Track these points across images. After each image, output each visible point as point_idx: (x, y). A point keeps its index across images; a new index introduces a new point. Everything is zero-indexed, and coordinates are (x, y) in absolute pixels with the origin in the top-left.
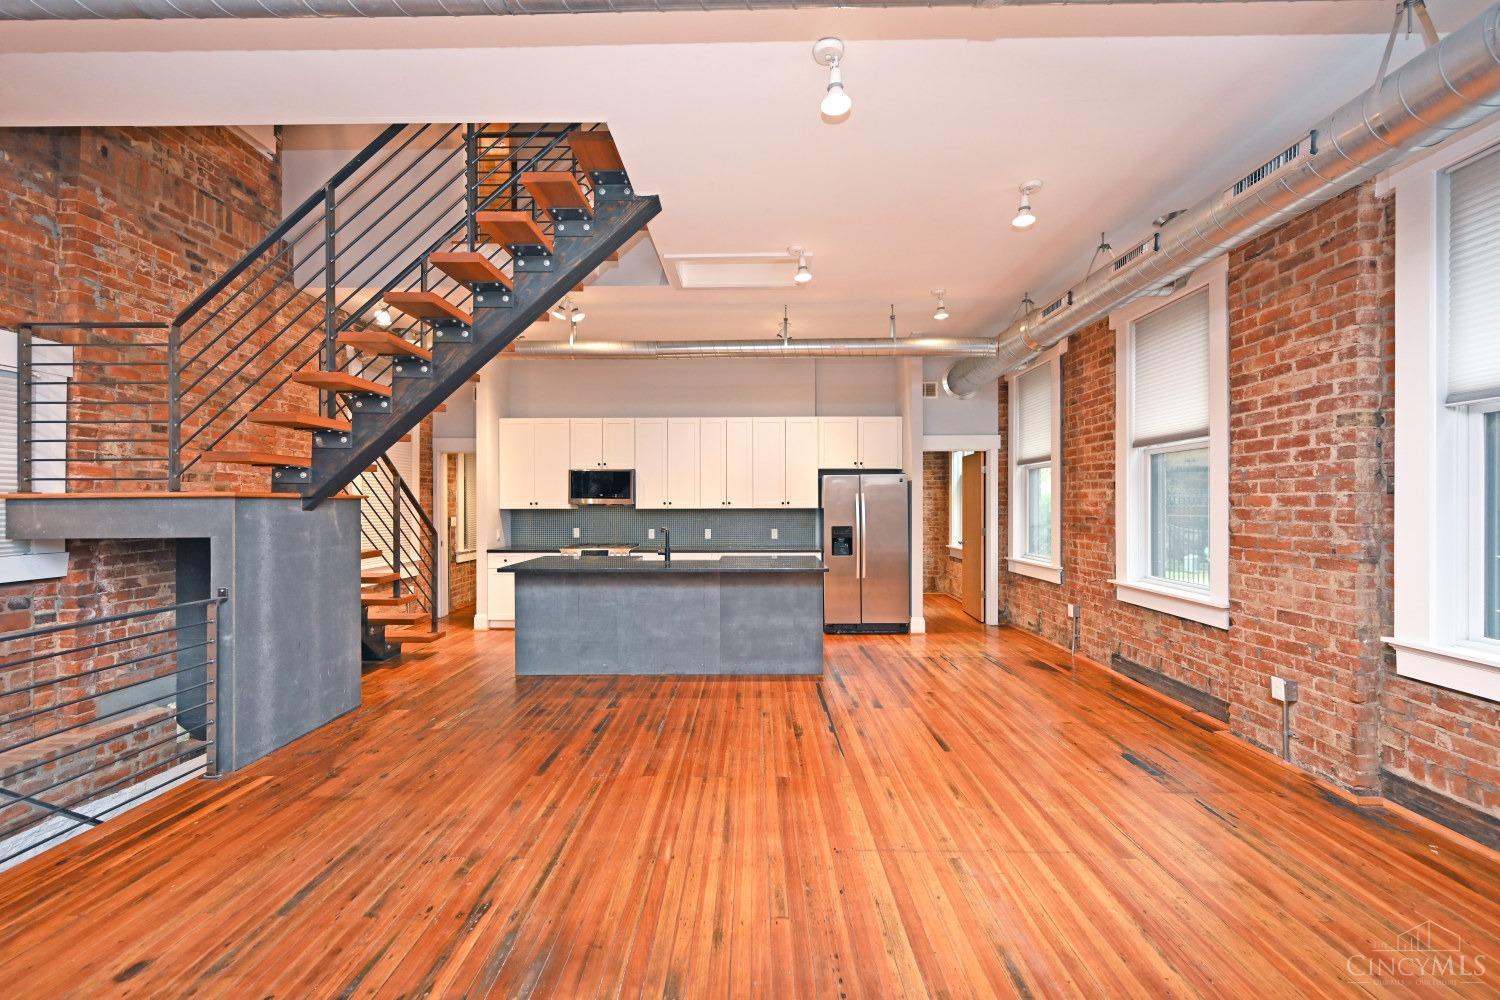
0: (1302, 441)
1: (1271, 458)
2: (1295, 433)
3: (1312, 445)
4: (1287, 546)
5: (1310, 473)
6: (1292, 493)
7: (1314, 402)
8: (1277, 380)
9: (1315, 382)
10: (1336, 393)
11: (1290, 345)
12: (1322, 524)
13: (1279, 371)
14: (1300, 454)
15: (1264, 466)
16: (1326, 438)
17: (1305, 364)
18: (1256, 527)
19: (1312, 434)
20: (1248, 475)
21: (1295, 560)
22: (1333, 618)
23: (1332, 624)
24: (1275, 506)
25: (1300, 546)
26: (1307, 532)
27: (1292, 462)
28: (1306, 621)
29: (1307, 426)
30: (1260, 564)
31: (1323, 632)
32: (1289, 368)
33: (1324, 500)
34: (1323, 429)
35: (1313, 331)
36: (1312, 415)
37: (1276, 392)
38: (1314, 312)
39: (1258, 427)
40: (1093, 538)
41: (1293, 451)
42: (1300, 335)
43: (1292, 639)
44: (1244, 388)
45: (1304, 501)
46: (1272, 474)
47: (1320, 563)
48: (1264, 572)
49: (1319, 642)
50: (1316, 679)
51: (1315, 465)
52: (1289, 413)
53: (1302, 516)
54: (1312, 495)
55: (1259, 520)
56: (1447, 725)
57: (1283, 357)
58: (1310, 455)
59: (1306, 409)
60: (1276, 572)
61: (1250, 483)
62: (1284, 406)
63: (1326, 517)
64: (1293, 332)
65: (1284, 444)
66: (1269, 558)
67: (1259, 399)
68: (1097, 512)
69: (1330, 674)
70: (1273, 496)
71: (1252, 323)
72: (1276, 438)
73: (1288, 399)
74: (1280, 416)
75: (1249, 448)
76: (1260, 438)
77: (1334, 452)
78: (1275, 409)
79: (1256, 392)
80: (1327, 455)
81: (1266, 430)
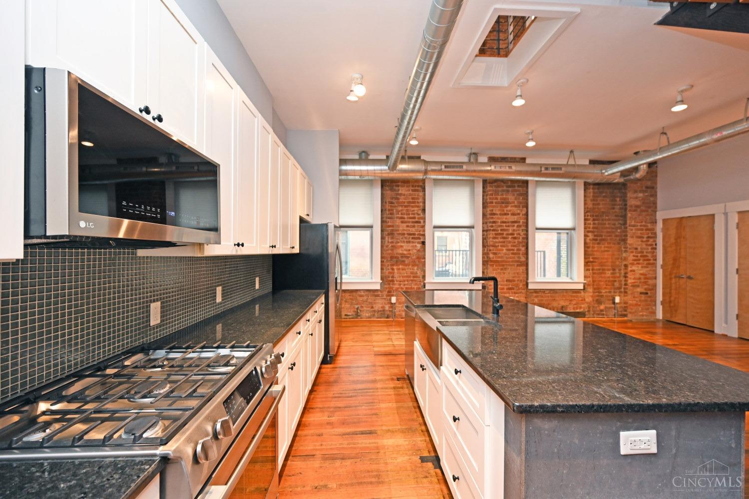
0: (512, 234)
1: (504, 238)
2: (510, 232)
3: (515, 236)
4: (509, 262)
5: (515, 243)
6: (510, 248)
7: (516, 225)
8: (505, 217)
9: (516, 220)
10: (521, 224)
11: (509, 208)
12: (518, 256)
13: (506, 214)
14: (512, 237)
15: (501, 240)
16: (519, 234)
17: (513, 214)
18: (499, 257)
19: (516, 233)
20: (496, 242)
21: (511, 265)
22: (521, 278)
23: (521, 280)
24: (505, 251)
25: (513, 261)
26: (514, 258)
27: (510, 239)
28: (514, 281)
29: (514, 230)
30: (500, 268)
31: (519, 282)
32: (508, 214)
33: (518, 250)
34: (518, 232)
35: (515, 206)
36: (515, 228)
37: (504, 220)
38: (516, 202)
39: (499, 229)
40: (406, 265)
41: (510, 237)
42: (511, 207)
43: (511, 286)
44: (494, 217)
45: (513, 250)
46: (504, 242)
47: (518, 265)
48: (502, 269)
49: (517, 285)
50: (517, 295)
51: (516, 241)
52: (509, 226)
53: (513, 254)
54: (515, 248)
55: (500, 255)
56: (536, 297)
57: (507, 211)
58: (515, 238)
59: (514, 226)
60: (506, 269)
61: (497, 244)
62: (507, 224)
63: (519, 254)
64: (510, 205)
65: (508, 234)
66: (503, 265)
67: (499, 221)
68: (410, 254)
69: (520, 293)
70: (504, 248)
71: (497, 199)
72: (505, 233)
73: (508, 223)
74: (506, 226)
75: (496, 234)
76: (499, 232)
77: (521, 238)
78: (505, 224)
79: (498, 218)
80: (519, 238)
81: (501, 230)
